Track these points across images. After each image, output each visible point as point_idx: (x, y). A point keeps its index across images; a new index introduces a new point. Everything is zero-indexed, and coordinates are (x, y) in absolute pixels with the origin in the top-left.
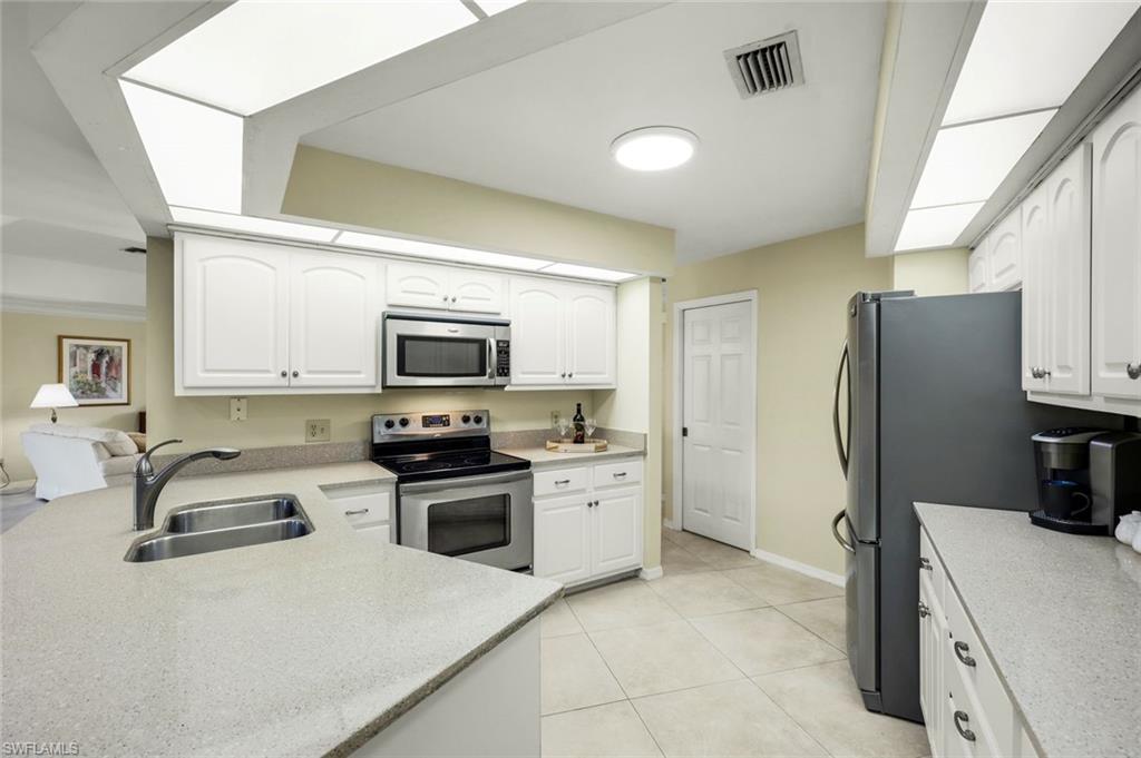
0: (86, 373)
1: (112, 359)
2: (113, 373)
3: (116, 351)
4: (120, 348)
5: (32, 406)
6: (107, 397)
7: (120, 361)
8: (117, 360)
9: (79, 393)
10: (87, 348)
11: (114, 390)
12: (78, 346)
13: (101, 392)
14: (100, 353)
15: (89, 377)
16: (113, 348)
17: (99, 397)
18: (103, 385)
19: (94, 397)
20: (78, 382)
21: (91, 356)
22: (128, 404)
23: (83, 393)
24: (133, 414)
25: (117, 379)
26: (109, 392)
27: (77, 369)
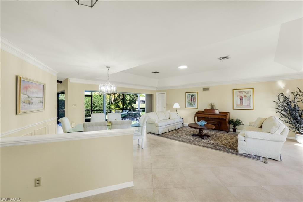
1: (194, 97)
2: (194, 101)
3: (195, 95)
4: (196, 94)
5: (174, 107)
6: (193, 106)
7: (196, 97)
8: (195, 97)
10: (190, 95)
11: (195, 104)
12: (188, 94)
14: (192, 96)
15: (190, 101)
16: (194, 94)
17: (192, 106)
18: (193, 103)
20: (188, 103)
21: (191, 97)
22: (197, 108)
23: (189, 105)
25: (195, 102)
26: (194, 105)
27: (188, 100)
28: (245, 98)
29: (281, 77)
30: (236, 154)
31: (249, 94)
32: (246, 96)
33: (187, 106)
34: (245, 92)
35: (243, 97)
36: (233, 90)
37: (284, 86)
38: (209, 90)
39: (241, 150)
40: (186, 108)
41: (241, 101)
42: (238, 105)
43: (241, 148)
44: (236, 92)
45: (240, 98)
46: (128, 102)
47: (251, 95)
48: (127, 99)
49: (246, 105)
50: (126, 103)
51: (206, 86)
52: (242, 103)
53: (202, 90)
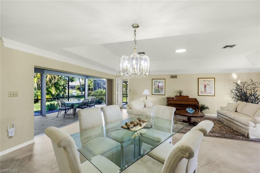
0: (157, 87)
2: (162, 87)
4: (163, 81)
5: (143, 94)
9: (155, 92)
10: (157, 81)
11: (162, 91)
12: (155, 81)
13: (159, 92)
14: (159, 83)
17: (159, 93)
18: (160, 90)
19: (158, 93)
20: (155, 89)
22: (164, 95)
23: (156, 92)
24: (165, 98)
25: (162, 89)
26: (161, 92)
27: (155, 86)
28: (208, 86)
29: (235, 70)
30: (248, 140)
31: (212, 83)
32: (209, 84)
33: (154, 93)
34: (208, 81)
35: (207, 85)
36: (198, 79)
37: (236, 78)
38: (176, 78)
39: (251, 135)
40: (152, 94)
41: (205, 89)
42: (202, 92)
43: (251, 134)
44: (201, 80)
45: (204, 86)
46: (61, 88)
47: (212, 84)
48: (61, 85)
49: (209, 91)
50: (58, 89)
51: (173, 74)
52: (206, 90)
53: (170, 77)
